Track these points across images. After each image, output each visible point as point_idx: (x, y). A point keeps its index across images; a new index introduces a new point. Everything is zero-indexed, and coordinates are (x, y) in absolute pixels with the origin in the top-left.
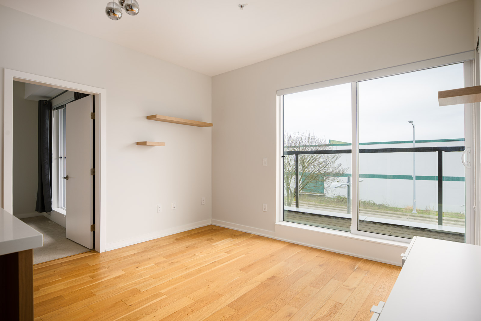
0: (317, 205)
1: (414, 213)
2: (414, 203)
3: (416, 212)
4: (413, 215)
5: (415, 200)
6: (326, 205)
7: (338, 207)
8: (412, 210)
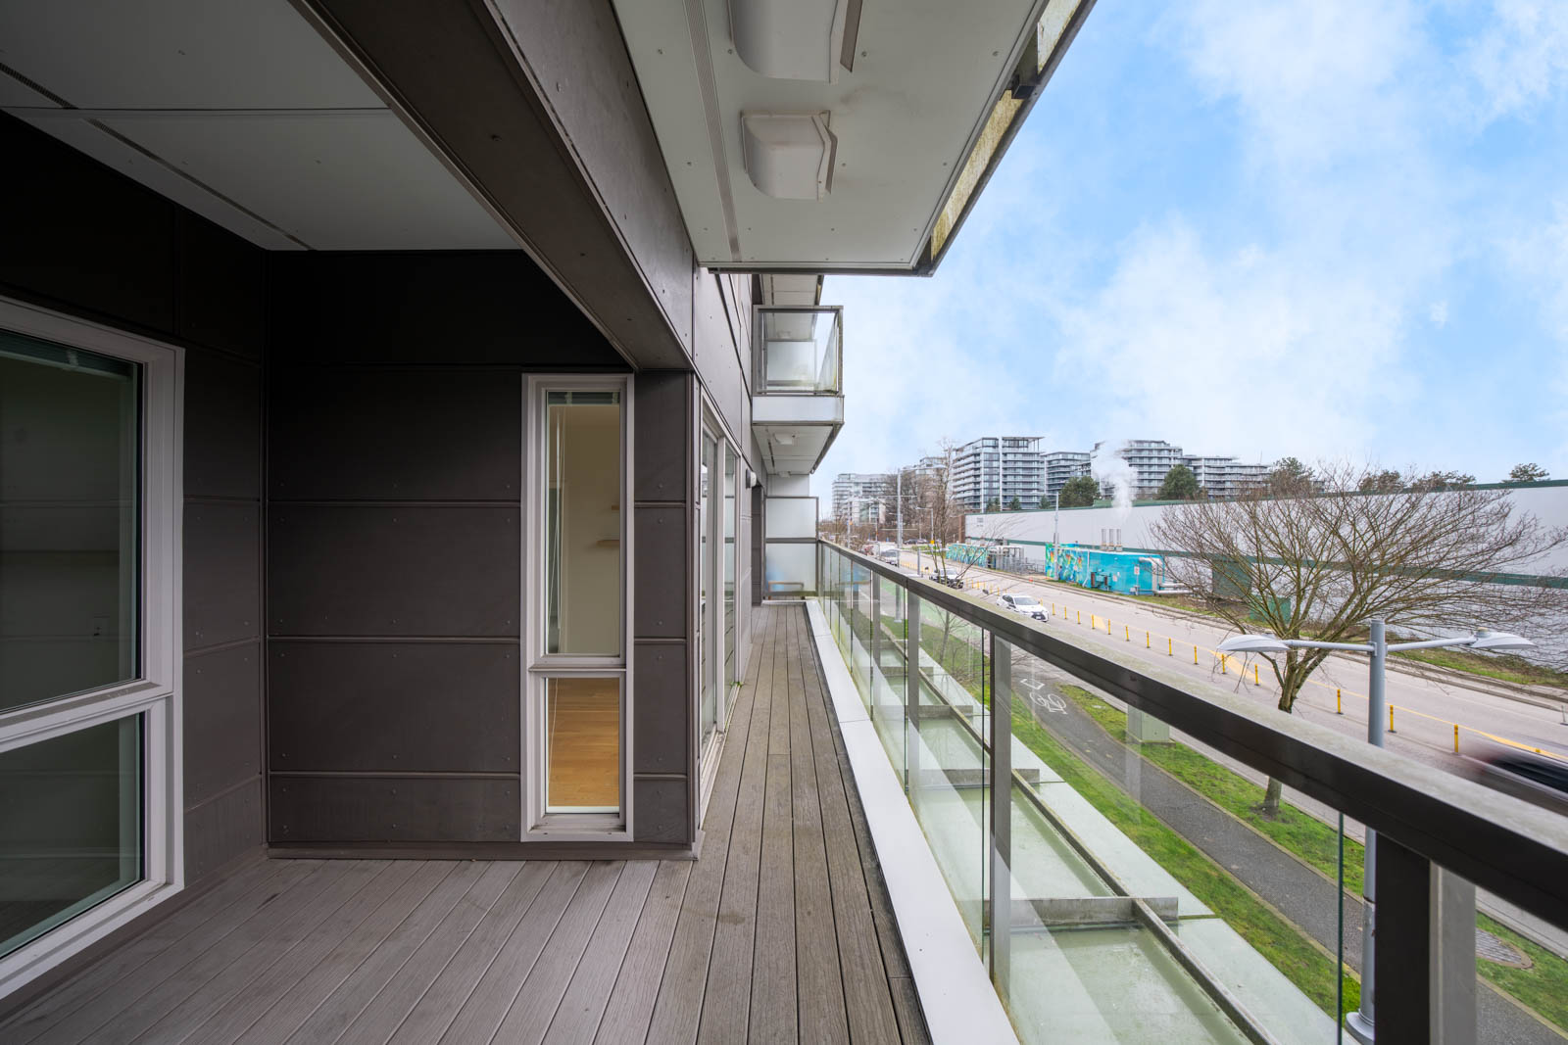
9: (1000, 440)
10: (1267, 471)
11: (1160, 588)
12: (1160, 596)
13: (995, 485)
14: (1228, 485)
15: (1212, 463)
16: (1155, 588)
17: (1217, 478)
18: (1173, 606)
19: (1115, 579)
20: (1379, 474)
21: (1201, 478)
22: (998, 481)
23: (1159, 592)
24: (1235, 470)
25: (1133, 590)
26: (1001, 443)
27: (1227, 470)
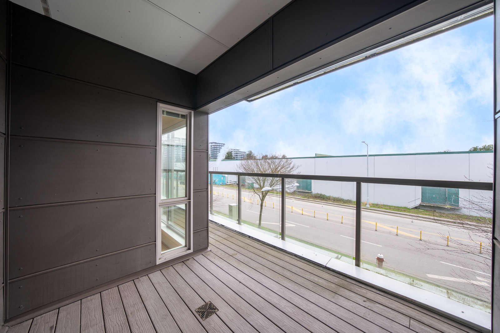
0: (302, 199)
1: (367, 207)
2: (368, 199)
3: (369, 206)
4: (367, 208)
5: (368, 198)
6: (308, 199)
7: (315, 201)
8: (366, 204)
9: (181, 139)
10: (246, 153)
11: (227, 183)
12: (227, 185)
13: (179, 153)
14: (238, 156)
15: (235, 151)
16: (226, 183)
17: (236, 155)
18: (231, 187)
19: (217, 181)
20: (265, 155)
21: (233, 154)
22: (180, 152)
23: (227, 184)
24: (240, 153)
25: (221, 184)
26: (181, 140)
27: (238, 153)
